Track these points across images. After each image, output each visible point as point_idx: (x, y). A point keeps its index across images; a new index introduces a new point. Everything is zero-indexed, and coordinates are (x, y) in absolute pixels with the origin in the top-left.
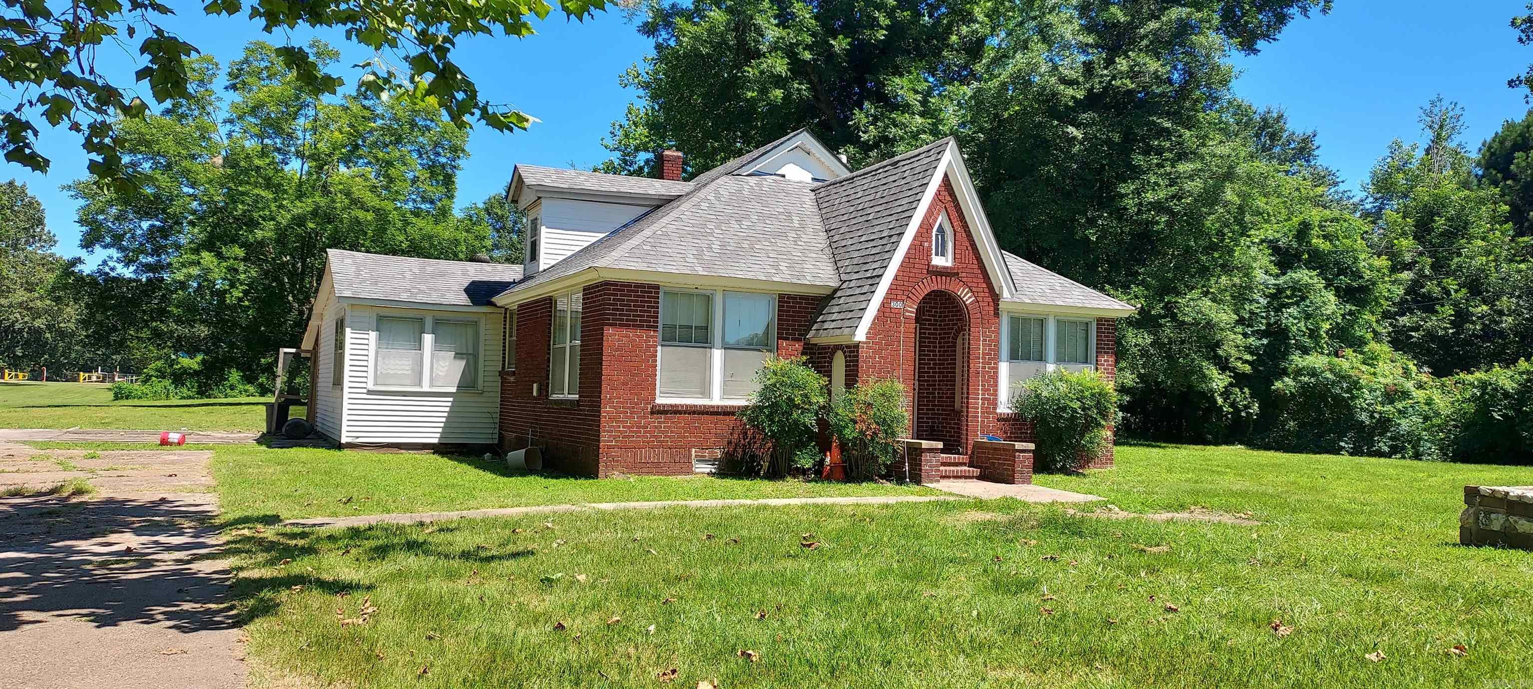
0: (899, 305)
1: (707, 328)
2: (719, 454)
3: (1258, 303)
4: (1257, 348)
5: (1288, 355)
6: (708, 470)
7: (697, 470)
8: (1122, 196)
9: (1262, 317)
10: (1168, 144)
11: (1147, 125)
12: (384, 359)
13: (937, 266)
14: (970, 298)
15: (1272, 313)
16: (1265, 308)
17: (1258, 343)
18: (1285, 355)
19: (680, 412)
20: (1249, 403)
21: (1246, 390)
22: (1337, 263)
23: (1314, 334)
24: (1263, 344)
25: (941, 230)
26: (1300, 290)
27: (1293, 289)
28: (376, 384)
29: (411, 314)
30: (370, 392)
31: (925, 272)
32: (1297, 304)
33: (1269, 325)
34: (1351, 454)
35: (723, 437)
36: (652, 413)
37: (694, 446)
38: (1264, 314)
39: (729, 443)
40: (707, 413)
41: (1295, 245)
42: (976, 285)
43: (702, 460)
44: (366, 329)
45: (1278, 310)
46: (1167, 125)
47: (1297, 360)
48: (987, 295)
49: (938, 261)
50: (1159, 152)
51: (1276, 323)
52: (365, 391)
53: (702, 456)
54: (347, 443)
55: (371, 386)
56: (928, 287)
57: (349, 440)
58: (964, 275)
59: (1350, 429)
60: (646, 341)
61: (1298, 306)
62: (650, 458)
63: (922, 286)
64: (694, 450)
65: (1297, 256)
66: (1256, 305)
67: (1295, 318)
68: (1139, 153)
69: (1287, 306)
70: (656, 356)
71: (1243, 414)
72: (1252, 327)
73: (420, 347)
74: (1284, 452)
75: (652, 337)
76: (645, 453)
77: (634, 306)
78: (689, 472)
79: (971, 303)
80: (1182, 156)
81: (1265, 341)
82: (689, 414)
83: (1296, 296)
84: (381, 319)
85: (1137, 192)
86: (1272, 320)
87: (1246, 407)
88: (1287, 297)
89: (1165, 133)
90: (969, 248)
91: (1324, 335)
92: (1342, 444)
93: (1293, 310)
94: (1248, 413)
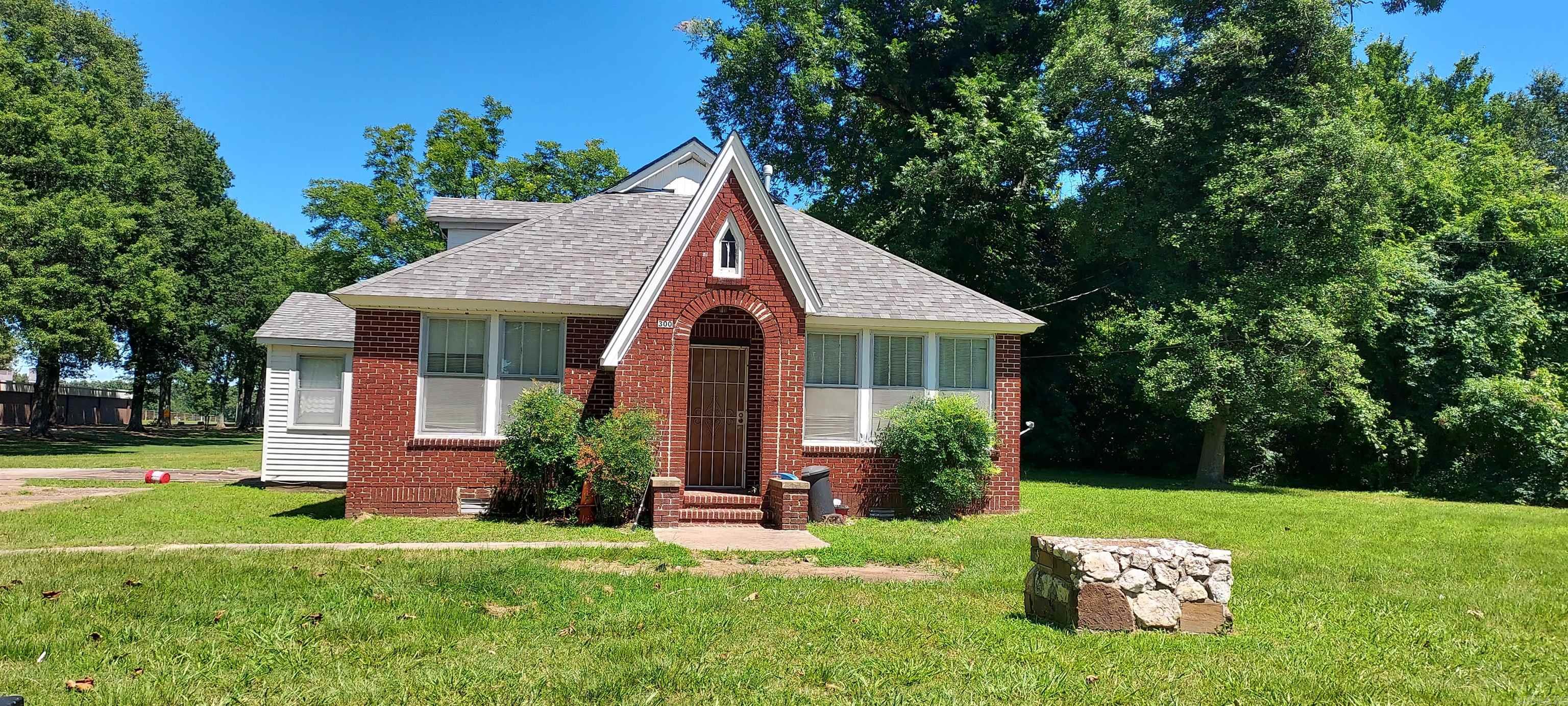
0: (668, 324)
1: (481, 356)
2: (490, 493)
3: (1426, 314)
4: (1422, 370)
5: (1463, 378)
6: (477, 511)
7: (463, 511)
8: (1211, 192)
9: (1431, 332)
10: (1267, 127)
11: (1242, 107)
12: (307, 398)
13: (718, 279)
14: (764, 314)
15: (1442, 327)
16: (1434, 320)
17: (1423, 363)
18: (1459, 380)
19: (442, 448)
20: (1411, 438)
21: (1408, 423)
22: (1543, 260)
23: (1500, 351)
24: (1430, 366)
25: (729, 236)
26: (1479, 297)
27: (1470, 296)
28: (297, 423)
29: (332, 352)
30: (290, 431)
31: (703, 286)
32: (1477, 314)
33: (1438, 341)
34: (1533, 503)
35: (494, 475)
36: (409, 448)
37: (459, 485)
38: (1432, 328)
39: (503, 482)
40: (476, 449)
41: (1476, 240)
42: (773, 299)
43: (468, 499)
44: (285, 368)
45: (1450, 323)
46: (1266, 104)
47: (1475, 384)
48: (789, 309)
49: (720, 272)
50: (1256, 137)
51: (1446, 338)
52: (285, 429)
53: (470, 496)
54: (267, 482)
55: (291, 426)
56: (707, 304)
57: (270, 478)
58: (756, 287)
59: (1532, 470)
60: (403, 372)
61: (1478, 316)
62: (406, 496)
63: (699, 302)
64: (459, 489)
65: (1482, 254)
66: (1423, 318)
67: (1473, 332)
68: (1233, 141)
69: (1463, 316)
70: (415, 388)
71: (1404, 452)
72: (1415, 343)
73: (340, 386)
74: (1449, 500)
75: (409, 367)
76: (401, 491)
77: (389, 334)
78: (453, 510)
79: (767, 320)
80: (1284, 139)
81: (1433, 362)
82: (454, 449)
83: (1474, 305)
84: (302, 358)
85: (1228, 187)
86: (1441, 336)
87: (1409, 443)
88: (1463, 306)
89: (1266, 115)
90: (764, 257)
91: (1518, 352)
92: (1520, 490)
93: (1470, 322)
94: (1410, 451)
